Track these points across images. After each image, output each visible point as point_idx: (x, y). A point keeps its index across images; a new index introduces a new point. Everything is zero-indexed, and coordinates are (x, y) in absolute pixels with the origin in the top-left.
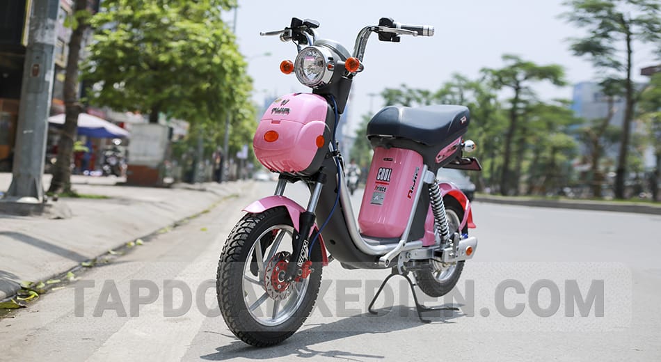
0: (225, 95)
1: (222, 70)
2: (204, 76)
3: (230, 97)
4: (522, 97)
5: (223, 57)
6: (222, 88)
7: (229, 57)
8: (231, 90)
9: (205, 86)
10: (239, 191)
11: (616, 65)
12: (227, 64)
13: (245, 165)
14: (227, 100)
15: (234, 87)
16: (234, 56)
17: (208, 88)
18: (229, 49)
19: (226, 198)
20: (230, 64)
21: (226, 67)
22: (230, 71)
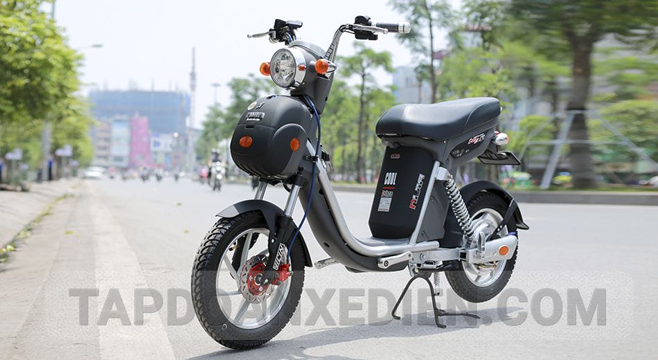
0: (53, 91)
1: (47, 65)
2: (19, 72)
3: (59, 94)
4: (367, 84)
5: (48, 51)
6: (46, 84)
7: (57, 52)
8: (62, 87)
9: (22, 82)
10: (71, 191)
11: (424, 50)
12: (55, 59)
13: (68, 163)
14: (56, 97)
15: (65, 83)
16: (64, 51)
17: (26, 84)
18: (56, 43)
19: (59, 199)
20: (59, 58)
21: (54, 62)
22: (60, 66)
